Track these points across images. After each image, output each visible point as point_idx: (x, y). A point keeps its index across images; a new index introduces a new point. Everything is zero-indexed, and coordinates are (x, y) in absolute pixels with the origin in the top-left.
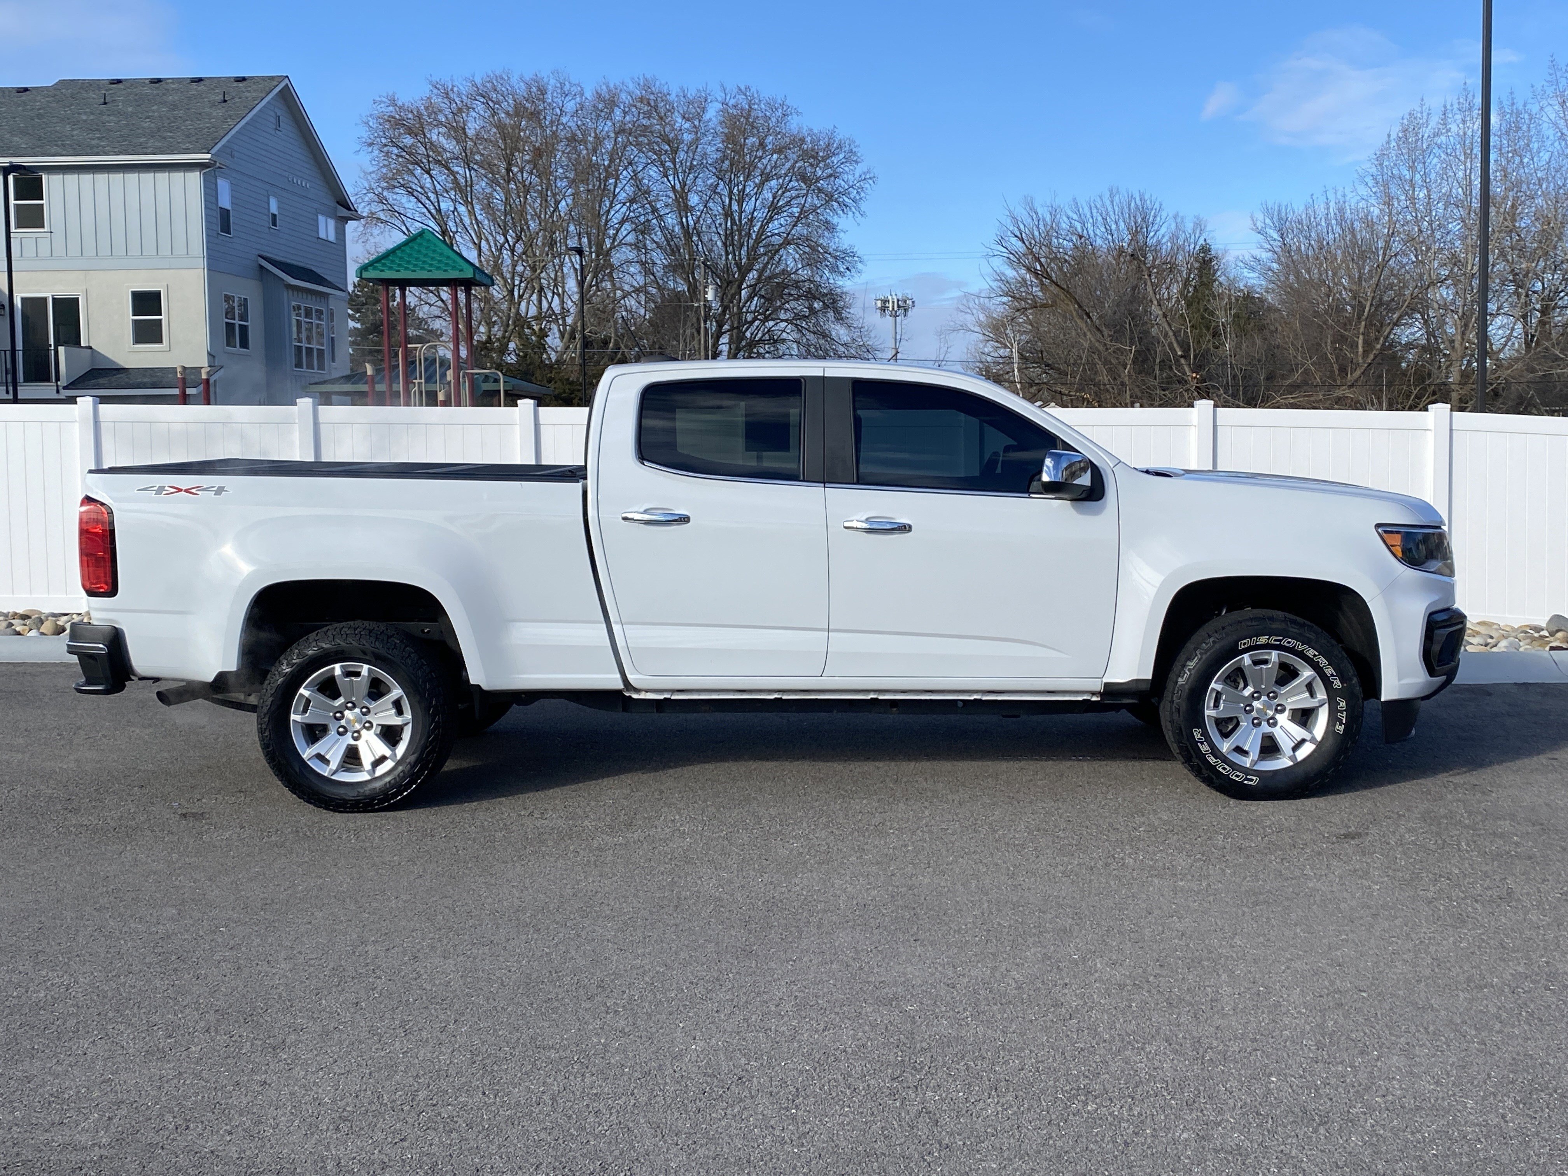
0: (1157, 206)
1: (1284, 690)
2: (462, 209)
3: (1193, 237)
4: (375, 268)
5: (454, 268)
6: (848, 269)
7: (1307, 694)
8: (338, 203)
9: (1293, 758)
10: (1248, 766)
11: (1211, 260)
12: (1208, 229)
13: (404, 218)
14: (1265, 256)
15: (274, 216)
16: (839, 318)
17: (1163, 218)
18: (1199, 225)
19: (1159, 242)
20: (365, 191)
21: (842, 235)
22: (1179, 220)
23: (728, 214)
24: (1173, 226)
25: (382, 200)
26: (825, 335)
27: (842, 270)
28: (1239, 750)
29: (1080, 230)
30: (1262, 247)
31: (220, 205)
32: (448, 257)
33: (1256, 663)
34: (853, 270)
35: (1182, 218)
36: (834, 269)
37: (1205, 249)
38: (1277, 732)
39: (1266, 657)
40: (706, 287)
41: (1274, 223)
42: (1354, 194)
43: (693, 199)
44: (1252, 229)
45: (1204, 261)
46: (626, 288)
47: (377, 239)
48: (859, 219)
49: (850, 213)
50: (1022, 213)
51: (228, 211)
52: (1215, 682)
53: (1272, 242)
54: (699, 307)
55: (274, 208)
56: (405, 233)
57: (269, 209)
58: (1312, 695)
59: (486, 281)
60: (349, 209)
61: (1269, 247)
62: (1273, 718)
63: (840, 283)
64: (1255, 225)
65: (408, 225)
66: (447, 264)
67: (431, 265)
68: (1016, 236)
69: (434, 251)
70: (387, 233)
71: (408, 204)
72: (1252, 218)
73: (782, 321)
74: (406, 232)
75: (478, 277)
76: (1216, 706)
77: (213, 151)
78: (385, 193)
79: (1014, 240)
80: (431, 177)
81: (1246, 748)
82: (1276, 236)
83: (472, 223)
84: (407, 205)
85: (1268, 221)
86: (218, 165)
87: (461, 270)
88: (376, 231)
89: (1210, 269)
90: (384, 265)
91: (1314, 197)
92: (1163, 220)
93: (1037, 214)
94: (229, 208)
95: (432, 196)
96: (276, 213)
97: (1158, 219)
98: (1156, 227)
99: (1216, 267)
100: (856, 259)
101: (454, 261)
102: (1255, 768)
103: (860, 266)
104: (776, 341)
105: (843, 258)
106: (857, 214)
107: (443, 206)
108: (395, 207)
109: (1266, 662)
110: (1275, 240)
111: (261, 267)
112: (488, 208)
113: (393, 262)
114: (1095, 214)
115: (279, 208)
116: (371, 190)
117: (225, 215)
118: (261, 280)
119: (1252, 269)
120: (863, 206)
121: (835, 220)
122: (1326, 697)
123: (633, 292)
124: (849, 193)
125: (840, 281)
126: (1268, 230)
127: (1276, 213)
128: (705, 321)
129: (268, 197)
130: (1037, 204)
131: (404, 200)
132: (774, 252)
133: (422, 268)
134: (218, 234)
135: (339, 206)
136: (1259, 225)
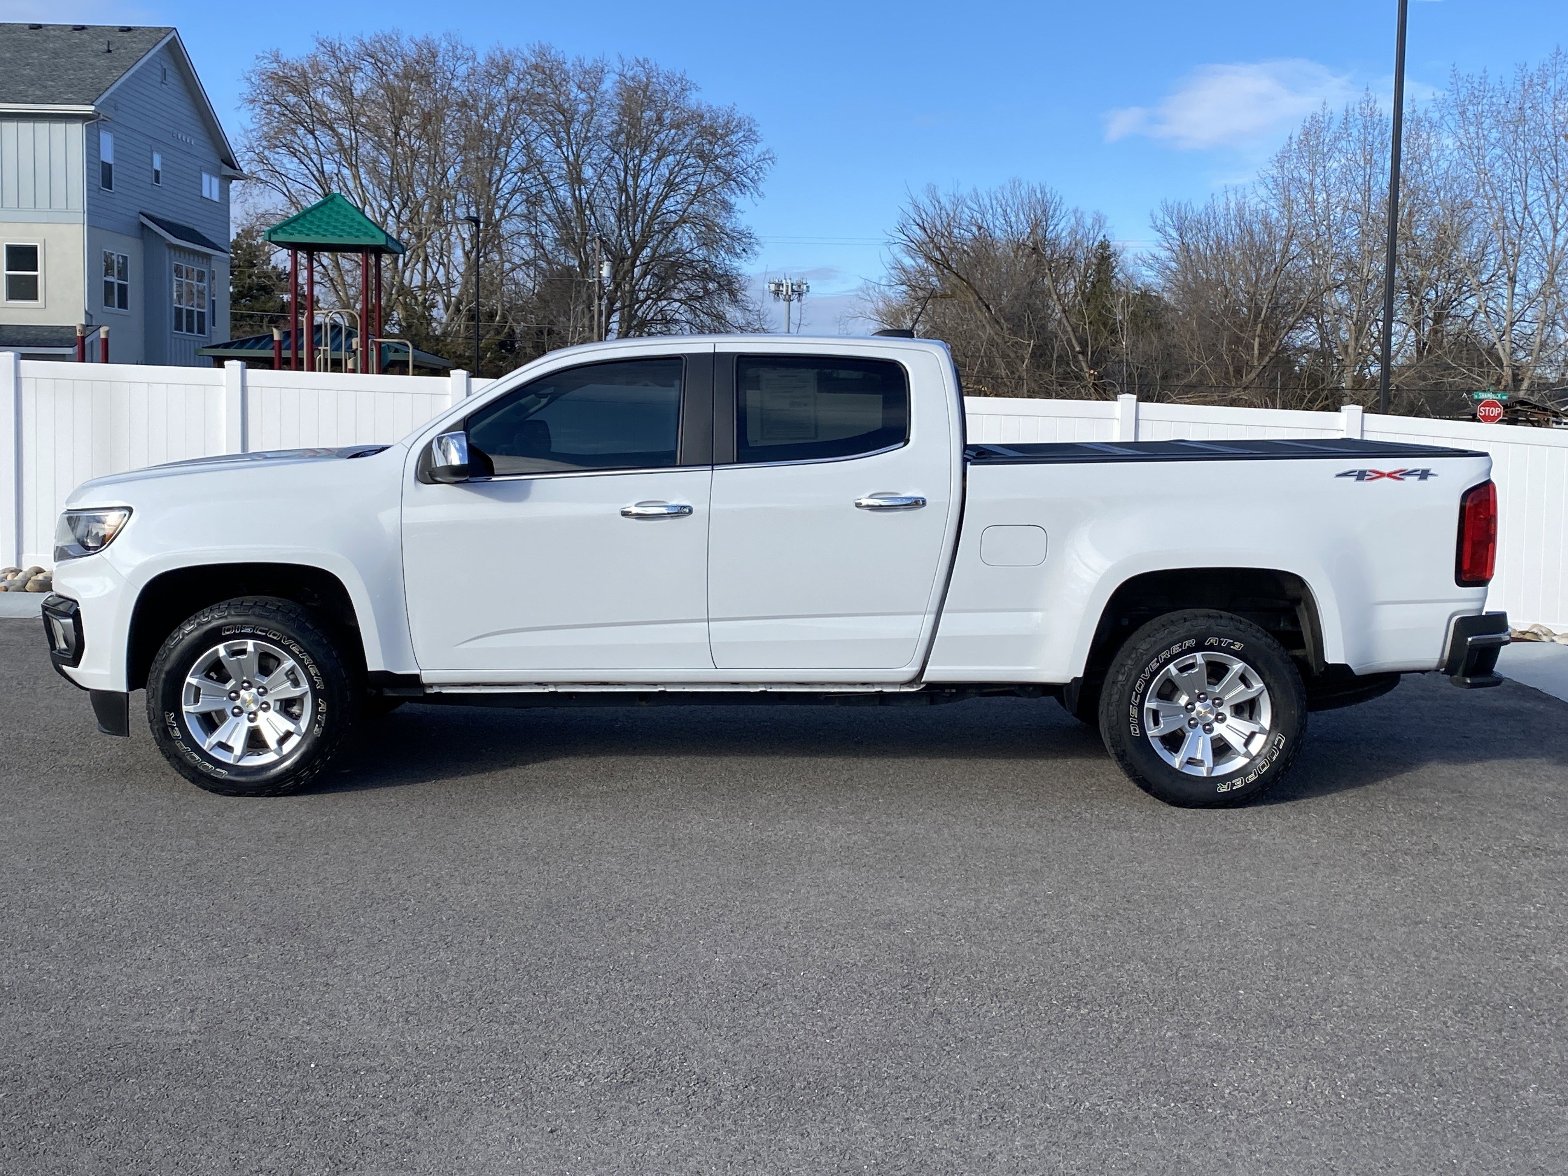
0: (1057, 199)
2: (346, 172)
3: (1092, 232)
4: (284, 231)
5: (366, 234)
6: (744, 250)
8: (223, 161)
11: (1109, 257)
12: (1107, 225)
13: (286, 179)
14: (1164, 254)
15: (157, 172)
16: (734, 300)
17: (1063, 211)
18: (1099, 221)
19: (1058, 237)
20: (245, 150)
21: (739, 215)
22: (1079, 215)
23: (623, 188)
24: (1073, 220)
25: (263, 159)
26: (719, 317)
27: (739, 251)
29: (979, 221)
30: (1161, 245)
31: (103, 158)
32: (360, 223)
34: (749, 252)
35: (1082, 213)
36: (730, 251)
37: (1105, 246)
40: (601, 263)
41: (1173, 222)
42: (1254, 195)
43: (588, 172)
44: (1152, 227)
45: (1103, 257)
46: (517, 260)
47: (257, 200)
48: (757, 200)
49: (748, 193)
50: (925, 201)
51: (110, 165)
53: (1170, 241)
54: (594, 283)
55: (157, 166)
56: (284, 194)
57: (152, 166)
59: (397, 249)
60: (234, 168)
61: (1167, 245)
63: (736, 264)
64: (1155, 222)
65: (289, 186)
66: (359, 231)
67: (342, 230)
68: (918, 225)
69: (345, 216)
71: (290, 164)
72: (1152, 215)
73: (676, 300)
74: (287, 193)
75: (390, 245)
77: (98, 103)
78: (266, 153)
79: (915, 228)
80: (316, 138)
82: (1175, 234)
83: (356, 187)
84: (288, 166)
85: (1167, 219)
86: (101, 117)
87: (373, 237)
88: (256, 191)
89: (1108, 265)
90: (293, 228)
91: (1215, 197)
92: (1063, 214)
93: (939, 203)
94: (111, 162)
95: (315, 158)
96: (159, 169)
97: (1058, 212)
98: (1055, 221)
99: (1114, 264)
100: (752, 240)
101: (366, 227)
103: (756, 248)
104: (668, 322)
105: (739, 239)
106: (755, 194)
107: (326, 168)
108: (276, 168)
110: (1174, 238)
111: (143, 225)
112: (374, 172)
113: (302, 225)
114: (995, 205)
115: (162, 164)
116: (251, 148)
117: (107, 169)
118: (142, 238)
119: (1150, 267)
120: (762, 187)
121: (733, 200)
123: (523, 264)
124: (747, 173)
125: (736, 263)
126: (1167, 228)
127: (1175, 212)
128: (600, 298)
129: (152, 152)
130: (940, 194)
131: (285, 161)
132: (668, 229)
133: (333, 234)
134: (100, 189)
135: (224, 165)
136: (1159, 223)
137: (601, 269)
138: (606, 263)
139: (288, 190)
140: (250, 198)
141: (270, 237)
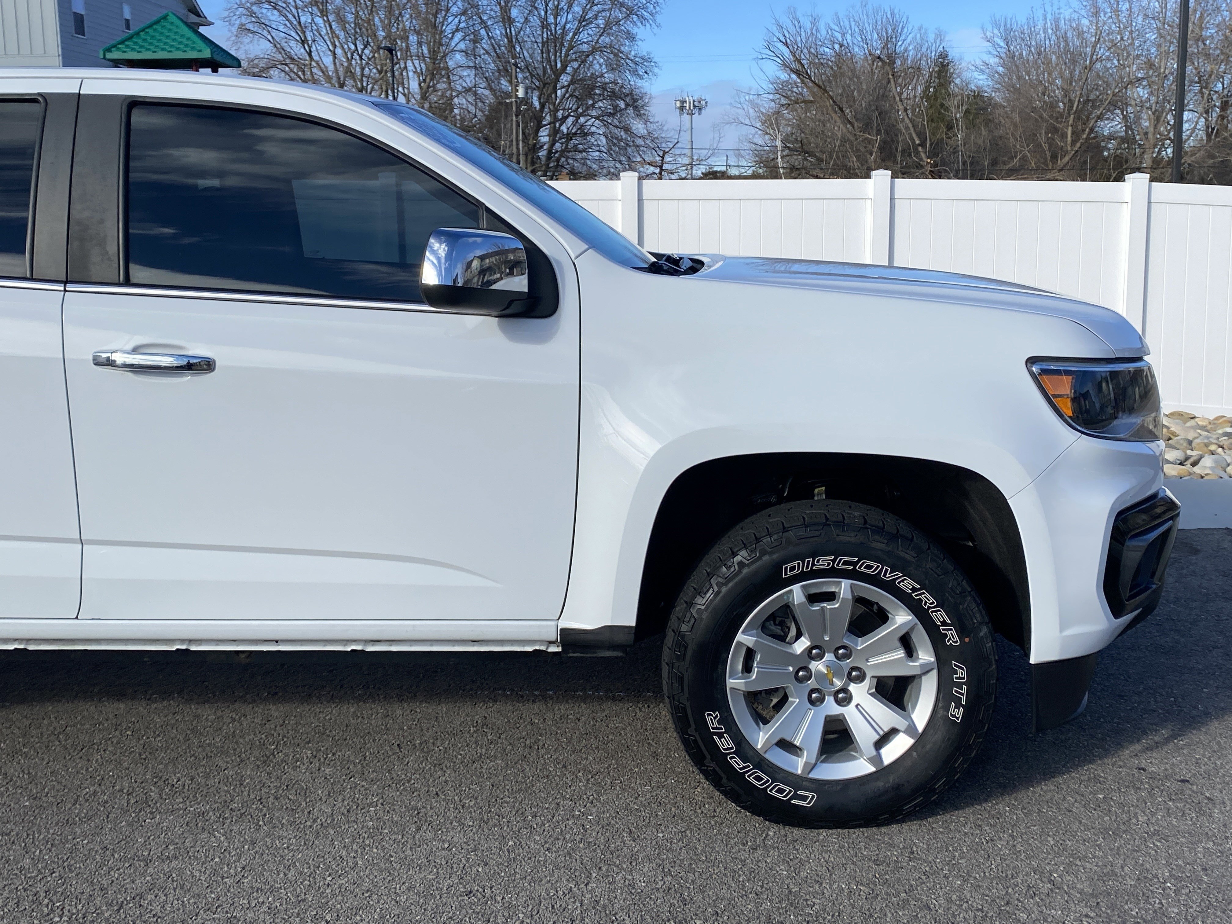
0: (904, 19)
1: (862, 644)
2: (319, 21)
3: (934, 45)
4: (118, 49)
5: (193, 49)
6: (646, 72)
7: (901, 654)
8: (189, 10)
9: (876, 760)
10: (799, 772)
11: (948, 64)
12: (947, 39)
13: (270, 29)
14: (993, 61)
15: (127, 21)
16: (639, 115)
17: (910, 29)
18: (940, 36)
19: (906, 50)
20: (236, 6)
21: (640, 43)
22: (923, 31)
23: (545, 25)
24: (918, 35)
25: (252, 14)
26: (627, 130)
27: (641, 73)
28: (786, 745)
29: (840, 39)
30: (990, 53)
31: (74, 10)
32: (188, 39)
33: (813, 598)
34: (650, 74)
35: (926, 30)
36: (635, 73)
37: (944, 55)
38: (850, 713)
39: (833, 589)
40: (517, 86)
41: (1000, 33)
42: (1067, 7)
43: (514, 12)
44: (983, 38)
45: (943, 65)
46: (460, 88)
47: (247, 47)
48: (656, 30)
49: (648, 25)
50: (786, 21)
51: (82, 15)
52: (743, 632)
53: (998, 49)
54: (511, 102)
55: (127, 15)
56: (269, 41)
57: (122, 15)
58: (910, 652)
60: (199, 16)
61: (996, 53)
62: (844, 690)
63: (640, 85)
64: (985, 34)
65: (273, 34)
66: (186, 45)
67: (172, 46)
68: (781, 41)
69: (176, 33)
70: (256, 42)
71: (273, 16)
72: (982, 28)
73: (592, 117)
74: (271, 40)
75: (218, 58)
76: (747, 668)
78: (254, 8)
79: (780, 45)
81: (797, 743)
82: (1002, 44)
83: (327, 33)
84: (272, 18)
85: (996, 31)
87: (200, 51)
88: (246, 40)
89: (947, 72)
90: (127, 46)
91: (1034, 10)
92: (909, 31)
93: (799, 22)
94: (83, 13)
95: (294, 10)
96: (129, 18)
97: (905, 30)
98: (903, 38)
99: (952, 70)
100: (652, 64)
101: (194, 43)
102: (811, 776)
103: (656, 70)
104: (586, 135)
105: (641, 63)
106: (654, 25)
107: (303, 19)
108: (262, 20)
109: (831, 597)
110: (1001, 47)
112: (342, 21)
113: (136, 43)
114: (853, 26)
115: (131, 13)
116: (241, 5)
117: (79, 20)
119: (982, 71)
120: (659, 18)
121: (635, 30)
122: (933, 659)
124: (647, 8)
125: (640, 83)
126: (996, 39)
127: (1003, 25)
128: (517, 116)
129: (122, 4)
130: (799, 14)
131: (269, 14)
132: (584, 58)
133: (163, 49)
134: (72, 36)
135: (190, 13)
136: (989, 34)
137: (517, 91)
138: (521, 85)
139: (273, 38)
140: (242, 46)
141: (104, 55)
